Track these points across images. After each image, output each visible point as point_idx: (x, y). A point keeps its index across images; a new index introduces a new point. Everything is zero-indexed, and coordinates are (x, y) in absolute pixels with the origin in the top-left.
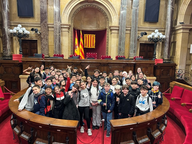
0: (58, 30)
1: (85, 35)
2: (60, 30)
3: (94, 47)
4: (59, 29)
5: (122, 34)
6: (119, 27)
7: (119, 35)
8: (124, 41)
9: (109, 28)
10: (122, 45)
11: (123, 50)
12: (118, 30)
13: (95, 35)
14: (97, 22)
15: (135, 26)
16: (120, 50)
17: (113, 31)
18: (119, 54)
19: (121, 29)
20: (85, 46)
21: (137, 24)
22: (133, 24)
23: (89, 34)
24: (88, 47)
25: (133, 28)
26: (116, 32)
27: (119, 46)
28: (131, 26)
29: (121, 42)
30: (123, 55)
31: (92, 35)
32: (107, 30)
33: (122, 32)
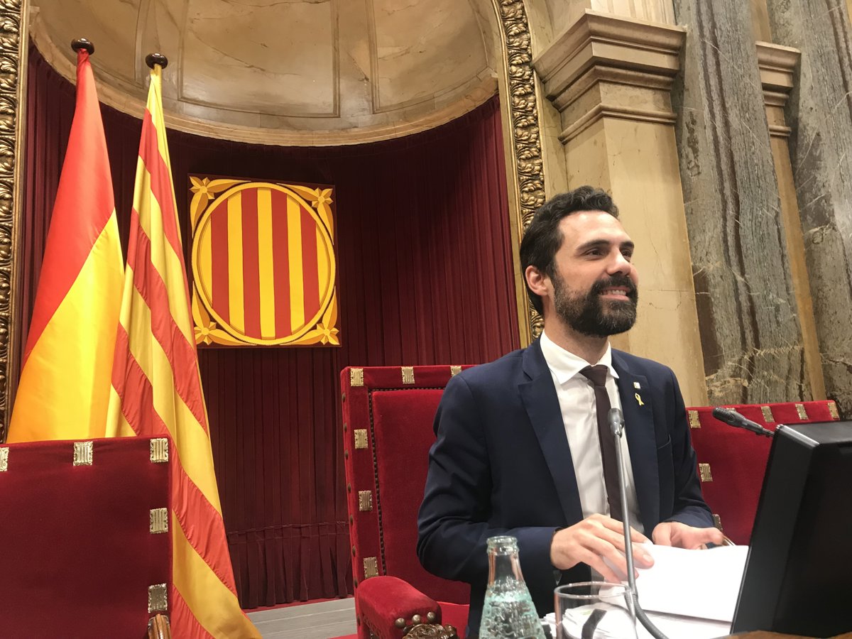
1: (201, 188)
3: (328, 334)
6: (688, 45)
7: (709, 132)
8: (771, 215)
9: (530, 76)
10: (760, 263)
11: (778, 322)
12: (668, 79)
13: (325, 197)
14: (343, 57)
15: (835, 49)
16: (747, 320)
17: (611, 96)
18: (750, 379)
19: (718, 64)
20: (212, 319)
21: (845, 37)
22: (810, 25)
23: (253, 182)
24: (244, 340)
25: (822, 65)
26: (646, 102)
27: (735, 277)
28: (798, 51)
29: (737, 218)
30: (800, 387)
31: (286, 195)
32: (505, 101)
33: (727, 106)
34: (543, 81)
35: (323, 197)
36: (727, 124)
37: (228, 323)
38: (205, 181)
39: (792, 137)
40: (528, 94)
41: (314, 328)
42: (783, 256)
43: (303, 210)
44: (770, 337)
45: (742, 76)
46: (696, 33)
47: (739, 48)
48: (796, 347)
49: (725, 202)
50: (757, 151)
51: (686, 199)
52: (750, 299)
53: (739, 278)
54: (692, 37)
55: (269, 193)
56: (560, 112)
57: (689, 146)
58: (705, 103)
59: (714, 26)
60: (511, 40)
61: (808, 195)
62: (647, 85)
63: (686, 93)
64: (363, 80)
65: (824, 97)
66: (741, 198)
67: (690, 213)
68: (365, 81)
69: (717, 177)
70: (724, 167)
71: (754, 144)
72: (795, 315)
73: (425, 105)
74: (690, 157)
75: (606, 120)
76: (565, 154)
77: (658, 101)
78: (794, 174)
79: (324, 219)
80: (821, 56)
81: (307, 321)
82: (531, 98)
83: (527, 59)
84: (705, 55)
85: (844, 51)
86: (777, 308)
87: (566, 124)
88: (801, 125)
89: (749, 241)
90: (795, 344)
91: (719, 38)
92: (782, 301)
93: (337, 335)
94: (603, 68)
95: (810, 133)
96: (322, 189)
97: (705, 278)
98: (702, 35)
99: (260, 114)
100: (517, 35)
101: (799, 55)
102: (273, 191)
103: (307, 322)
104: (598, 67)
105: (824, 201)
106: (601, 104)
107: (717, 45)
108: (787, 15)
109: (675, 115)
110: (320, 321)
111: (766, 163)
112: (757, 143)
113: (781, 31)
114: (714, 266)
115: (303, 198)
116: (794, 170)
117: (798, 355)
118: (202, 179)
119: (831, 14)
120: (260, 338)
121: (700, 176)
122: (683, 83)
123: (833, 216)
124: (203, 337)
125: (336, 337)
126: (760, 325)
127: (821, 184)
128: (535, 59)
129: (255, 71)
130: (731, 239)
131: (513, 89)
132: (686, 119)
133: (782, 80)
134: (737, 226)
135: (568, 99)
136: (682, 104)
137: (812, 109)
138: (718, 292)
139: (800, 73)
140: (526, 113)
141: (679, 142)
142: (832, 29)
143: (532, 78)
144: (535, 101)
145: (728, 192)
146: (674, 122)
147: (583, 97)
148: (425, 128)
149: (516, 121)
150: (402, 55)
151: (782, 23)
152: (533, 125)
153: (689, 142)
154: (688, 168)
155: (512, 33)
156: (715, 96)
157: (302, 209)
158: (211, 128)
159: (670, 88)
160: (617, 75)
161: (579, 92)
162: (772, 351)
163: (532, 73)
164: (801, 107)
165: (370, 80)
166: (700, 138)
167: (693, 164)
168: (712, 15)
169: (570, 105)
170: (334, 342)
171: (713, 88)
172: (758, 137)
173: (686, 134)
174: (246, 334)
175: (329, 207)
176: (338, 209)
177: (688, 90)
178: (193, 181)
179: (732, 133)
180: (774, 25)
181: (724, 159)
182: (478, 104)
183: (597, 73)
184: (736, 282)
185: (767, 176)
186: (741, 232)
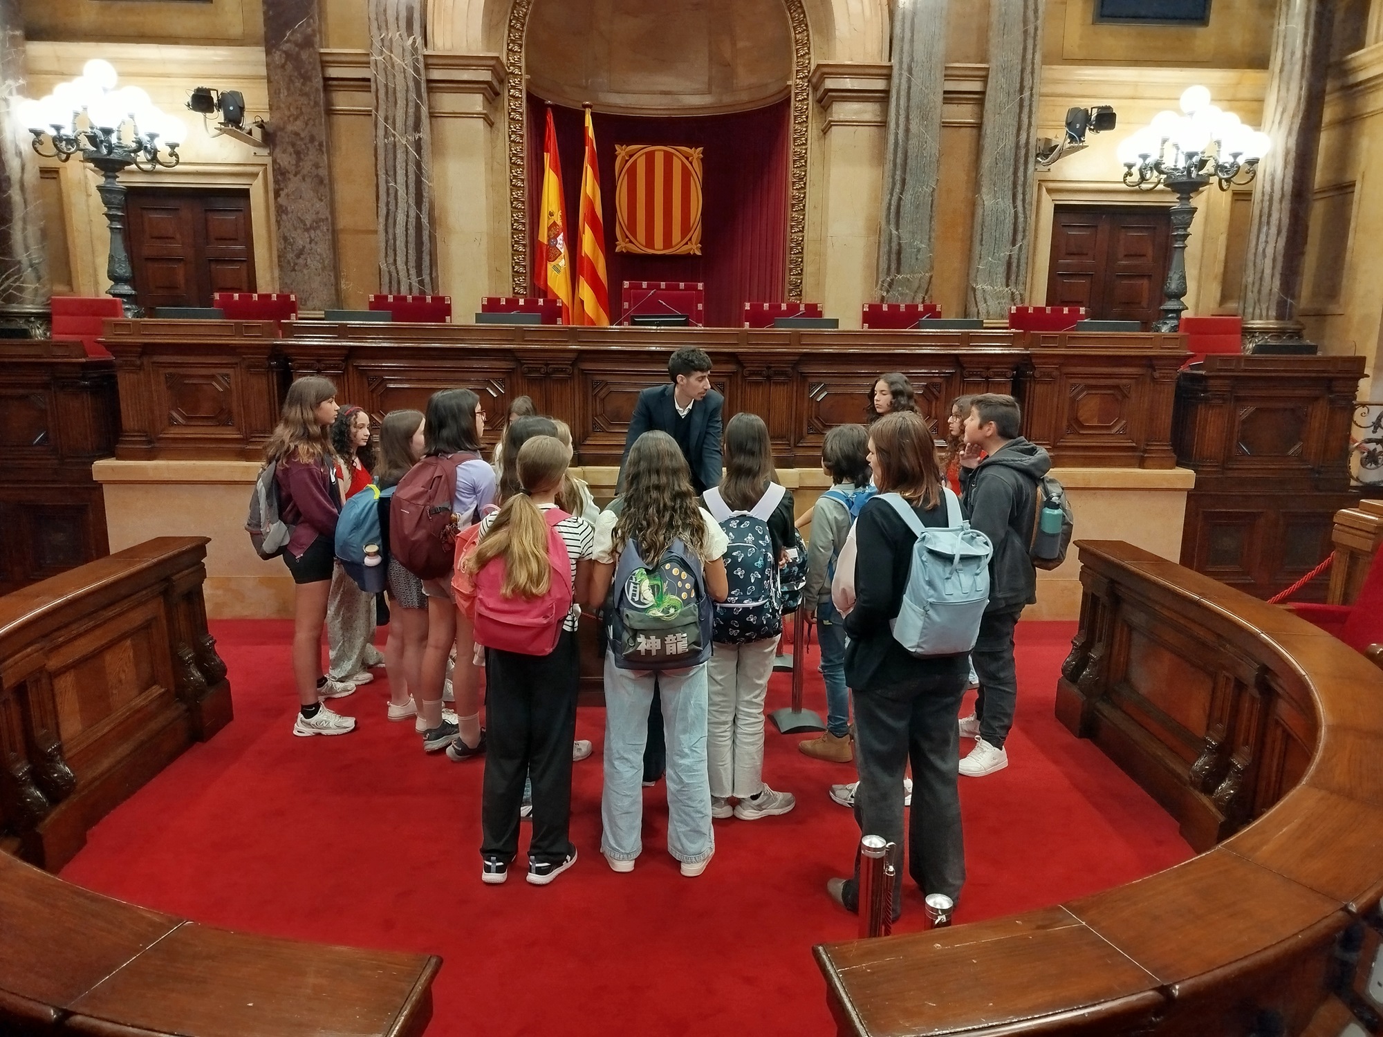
0: (401, 103)
1: (621, 151)
2: (418, 107)
3: (695, 248)
4: (412, 95)
5: (914, 127)
8: (929, 191)
9: (807, 87)
10: (913, 222)
11: (917, 259)
12: (882, 95)
13: (699, 154)
14: (715, 48)
15: (1022, 60)
16: (894, 257)
17: (841, 111)
18: (888, 292)
19: (909, 88)
20: (627, 237)
22: (1002, 45)
23: (652, 146)
24: (645, 250)
26: (866, 113)
27: (891, 231)
28: (990, 66)
29: (901, 194)
30: (924, 298)
31: (672, 153)
32: (793, 102)
33: (911, 118)
34: (815, 89)
35: (696, 153)
36: (907, 130)
37: (637, 240)
38: (624, 147)
40: (804, 100)
41: (687, 243)
43: (683, 164)
44: (909, 267)
45: (928, 94)
46: (899, 66)
47: (930, 74)
48: (927, 274)
49: (894, 184)
50: (929, 147)
52: (899, 244)
53: (894, 232)
54: (896, 67)
55: (662, 152)
56: (825, 112)
59: (912, 61)
60: (799, 60)
62: (865, 101)
63: (889, 103)
64: (727, 66)
65: (998, 102)
66: (907, 180)
69: (893, 168)
70: (899, 161)
71: (926, 143)
75: (833, 127)
76: (824, 141)
77: (876, 110)
79: (697, 169)
80: (1004, 70)
81: (682, 238)
82: (807, 102)
84: (900, 84)
86: (919, 250)
88: (983, 122)
89: (907, 208)
90: (927, 272)
91: (914, 69)
92: (923, 246)
93: (701, 248)
94: (834, 94)
96: (696, 148)
98: (901, 70)
99: (660, 94)
100: (802, 56)
101: (990, 69)
102: (665, 152)
103: (682, 240)
104: (829, 94)
106: (833, 118)
107: (912, 75)
109: (883, 119)
110: (690, 239)
112: (930, 142)
115: (684, 156)
117: (927, 279)
118: (622, 146)
119: (1026, 31)
120: (654, 249)
124: (622, 248)
125: (700, 250)
126: (903, 260)
130: (893, 208)
131: (796, 96)
134: (900, 199)
140: (802, 113)
141: (885, 138)
144: (808, 104)
145: (898, 178)
146: (885, 125)
147: (831, 107)
149: (795, 119)
152: (805, 122)
155: (799, 55)
156: (902, 112)
159: (882, 101)
160: (845, 97)
161: (828, 103)
162: (909, 276)
163: (808, 85)
164: (985, 106)
168: (912, 52)
170: (699, 253)
171: (901, 106)
172: (931, 138)
174: (646, 247)
175: (700, 161)
176: (706, 162)
177: (890, 101)
178: (617, 147)
179: (911, 136)
181: (900, 154)
182: (783, 98)
183: (832, 98)
184: (891, 234)
186: (902, 203)
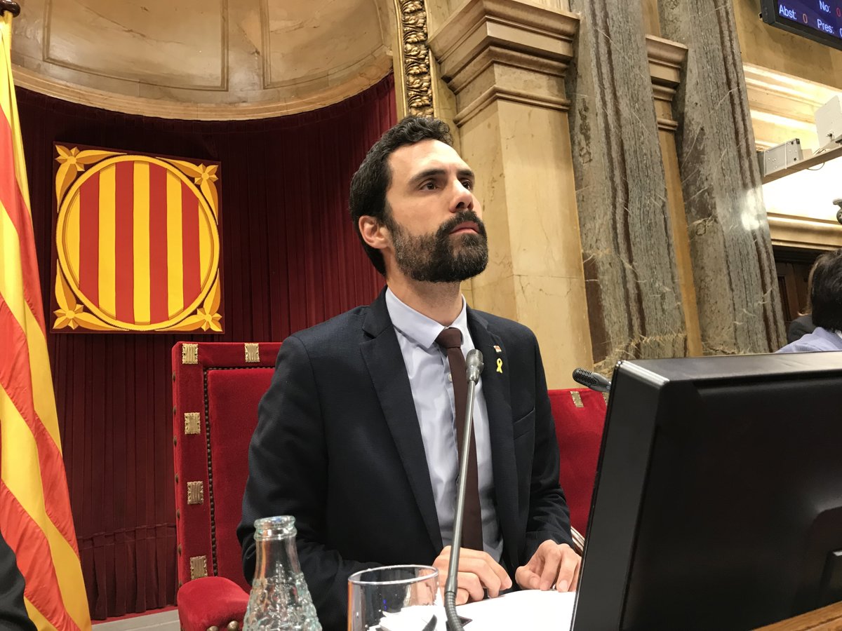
1: (69, 159)
3: (209, 320)
6: (581, 32)
7: (600, 120)
8: (659, 204)
9: (426, 56)
10: (647, 251)
11: (663, 310)
12: (562, 65)
13: (210, 173)
14: (232, 28)
15: (720, 47)
16: (634, 307)
17: (505, 78)
19: (610, 53)
20: (79, 302)
21: (730, 36)
22: (697, 22)
23: (129, 154)
24: (114, 324)
25: (708, 62)
26: (540, 88)
27: (623, 264)
28: (685, 47)
29: (626, 206)
31: (165, 170)
32: (400, 80)
33: (618, 94)
34: (439, 61)
35: (207, 174)
36: (617, 112)
37: (98, 306)
38: (73, 151)
39: (678, 132)
40: (422, 74)
41: (195, 313)
42: (669, 245)
44: (656, 324)
45: (633, 67)
46: (589, 21)
47: (630, 40)
48: (680, 335)
49: (614, 190)
50: (646, 142)
51: (578, 186)
52: (638, 286)
53: (628, 266)
54: (585, 24)
55: (147, 167)
56: (456, 94)
57: (582, 133)
58: (597, 90)
59: (606, 16)
60: (407, 17)
61: (692, 188)
62: (541, 70)
63: (579, 80)
64: (253, 53)
65: (709, 93)
66: (630, 186)
67: (581, 200)
68: (256, 54)
69: (608, 164)
70: (614, 155)
71: (643, 134)
72: (679, 303)
73: (319, 83)
74: (582, 144)
75: (499, 102)
76: (460, 137)
77: (552, 86)
78: (680, 167)
79: (208, 197)
80: (706, 53)
81: (187, 305)
82: (426, 78)
83: (422, 38)
84: (597, 43)
85: (729, 50)
87: (461, 107)
88: (686, 121)
89: (637, 229)
90: (679, 332)
91: (610, 28)
93: (220, 321)
94: (498, 50)
95: (695, 128)
96: (207, 166)
97: (594, 265)
98: (595, 24)
99: (139, 82)
100: (413, 12)
101: (687, 51)
102: (152, 165)
103: (186, 307)
104: (492, 48)
105: (706, 194)
106: (496, 86)
107: (609, 35)
108: (676, 11)
109: (568, 102)
110: (201, 306)
111: (653, 154)
112: (646, 134)
113: (669, 28)
114: (603, 253)
115: (184, 174)
116: (680, 163)
117: (681, 342)
118: (70, 149)
119: (718, 13)
120: (134, 323)
121: (592, 164)
122: (576, 70)
123: (715, 208)
124: (68, 320)
125: (219, 324)
126: (646, 312)
127: (704, 178)
128: (431, 38)
129: (134, 37)
130: (620, 226)
131: (408, 67)
132: (579, 106)
133: (669, 75)
134: (626, 214)
135: (464, 80)
136: (575, 91)
137: (697, 104)
138: (607, 279)
139: (686, 68)
140: (421, 93)
141: (572, 128)
142: (718, 28)
143: (427, 58)
144: (430, 81)
145: (618, 180)
146: (567, 109)
147: (478, 79)
148: (318, 106)
149: (410, 100)
150: (295, 29)
151: (671, 19)
152: (428, 105)
153: (581, 129)
154: (580, 155)
155: (408, 10)
156: (607, 84)
157: (184, 185)
158: (82, 94)
159: (564, 75)
160: (512, 58)
161: (474, 74)
162: (658, 338)
163: (428, 53)
164: (687, 103)
165: (261, 54)
166: (592, 125)
167: (585, 151)
168: (605, 4)
169: (465, 87)
170: (217, 328)
171: (605, 76)
172: (647, 127)
173: (579, 121)
174: (117, 319)
175: (213, 184)
176: (224, 187)
177: (581, 77)
178: (60, 149)
179: (623, 122)
180: (663, 20)
181: (615, 147)
182: (373, 83)
183: (491, 53)
184: (624, 270)
185: (655, 166)
186: (630, 220)
